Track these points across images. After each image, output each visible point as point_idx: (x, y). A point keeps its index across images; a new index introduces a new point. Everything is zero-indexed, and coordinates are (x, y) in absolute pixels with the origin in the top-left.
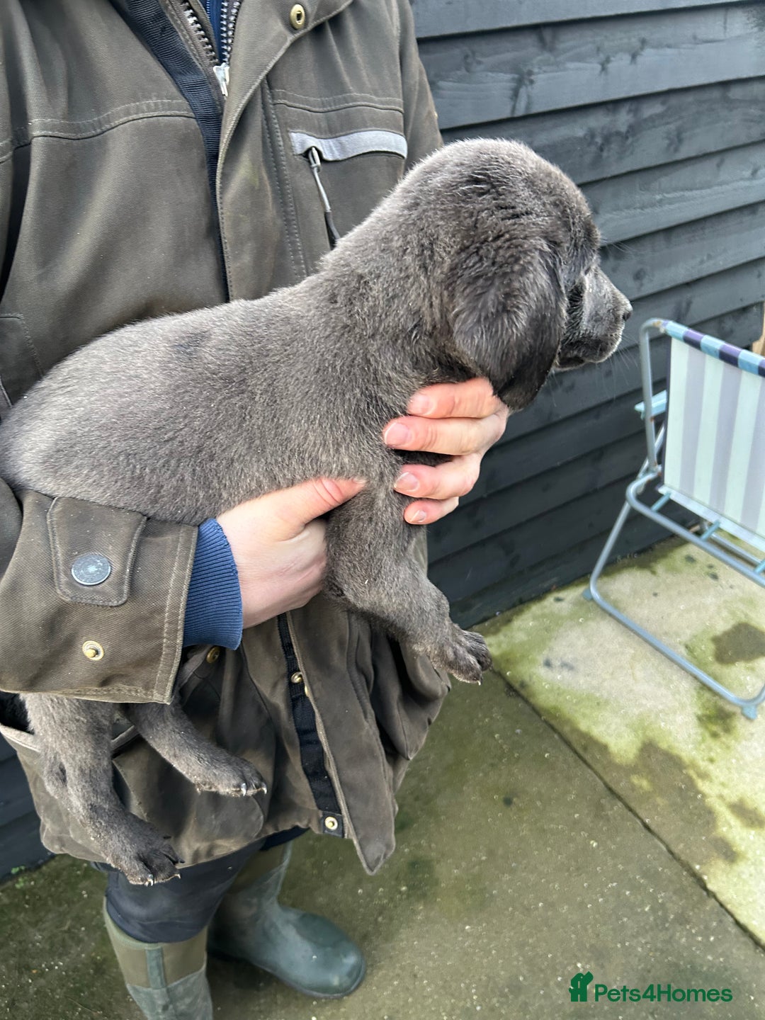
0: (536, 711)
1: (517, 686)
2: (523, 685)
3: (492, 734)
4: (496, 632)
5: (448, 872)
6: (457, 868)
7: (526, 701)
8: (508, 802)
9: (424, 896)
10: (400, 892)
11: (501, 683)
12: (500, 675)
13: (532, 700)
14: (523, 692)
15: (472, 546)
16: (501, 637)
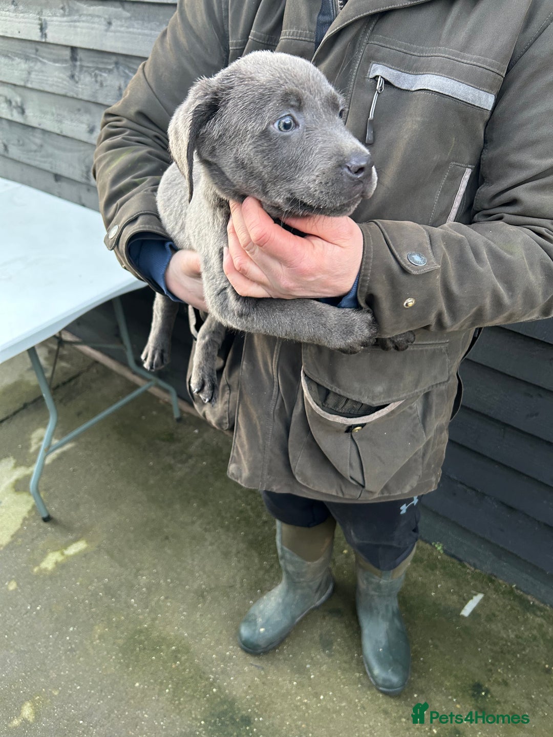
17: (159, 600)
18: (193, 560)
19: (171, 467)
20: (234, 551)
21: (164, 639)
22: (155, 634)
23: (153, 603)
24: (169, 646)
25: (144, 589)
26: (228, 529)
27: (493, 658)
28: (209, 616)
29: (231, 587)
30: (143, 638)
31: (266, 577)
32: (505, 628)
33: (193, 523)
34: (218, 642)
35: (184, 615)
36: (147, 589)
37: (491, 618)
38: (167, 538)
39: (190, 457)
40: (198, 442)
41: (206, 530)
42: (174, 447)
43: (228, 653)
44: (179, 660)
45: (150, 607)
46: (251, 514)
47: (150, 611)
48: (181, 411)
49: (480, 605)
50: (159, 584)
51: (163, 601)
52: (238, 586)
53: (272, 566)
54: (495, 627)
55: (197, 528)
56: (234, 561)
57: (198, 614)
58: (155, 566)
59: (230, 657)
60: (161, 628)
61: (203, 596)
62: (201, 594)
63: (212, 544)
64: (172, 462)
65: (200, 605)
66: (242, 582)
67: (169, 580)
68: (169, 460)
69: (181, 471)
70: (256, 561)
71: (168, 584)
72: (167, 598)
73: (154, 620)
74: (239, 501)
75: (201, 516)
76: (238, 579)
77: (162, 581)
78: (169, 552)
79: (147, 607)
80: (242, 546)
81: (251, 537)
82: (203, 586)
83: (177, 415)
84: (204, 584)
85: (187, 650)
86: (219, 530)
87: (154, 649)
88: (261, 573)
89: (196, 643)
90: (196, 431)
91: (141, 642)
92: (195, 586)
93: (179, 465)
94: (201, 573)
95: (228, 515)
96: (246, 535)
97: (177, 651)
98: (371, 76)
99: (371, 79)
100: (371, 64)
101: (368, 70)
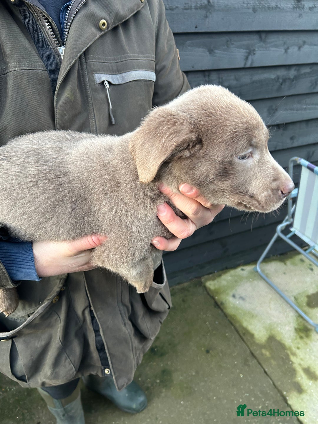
0: (226, 315)
1: (219, 303)
2: (222, 303)
3: (205, 322)
4: (214, 279)
5: (178, 377)
6: (182, 376)
7: (222, 310)
8: (208, 352)
9: (166, 386)
10: (156, 383)
11: (213, 302)
12: (213, 298)
13: (225, 311)
14: (222, 307)
15: (208, 242)
16: (216, 282)
98: (98, 82)
99: (98, 84)
100: (94, 75)
101: (94, 79)
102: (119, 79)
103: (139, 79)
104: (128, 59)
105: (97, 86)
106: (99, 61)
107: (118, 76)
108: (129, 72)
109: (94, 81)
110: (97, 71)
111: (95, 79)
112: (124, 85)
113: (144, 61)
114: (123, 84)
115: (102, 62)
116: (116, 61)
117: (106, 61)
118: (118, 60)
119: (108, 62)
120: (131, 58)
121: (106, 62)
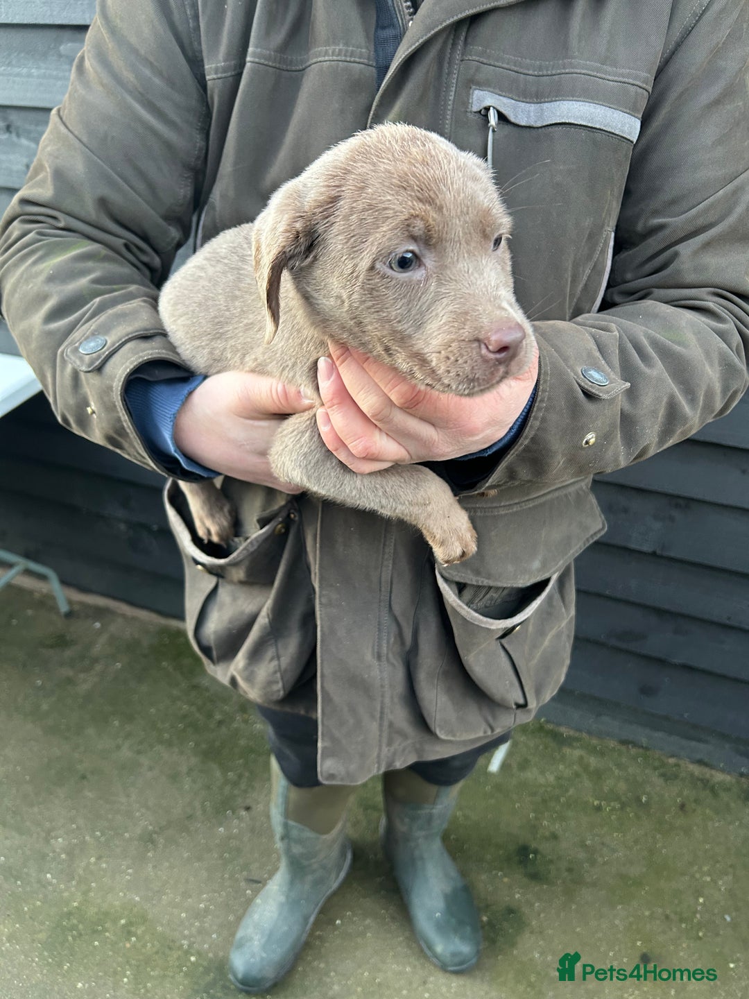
3: (698, 894)
17: (89, 863)
18: (128, 796)
19: (70, 681)
20: (184, 769)
21: (106, 914)
22: (92, 911)
23: (81, 871)
24: (115, 921)
25: (63, 856)
26: (169, 744)
27: (535, 811)
28: (167, 864)
29: (190, 817)
30: (75, 921)
31: (236, 792)
32: (542, 772)
33: (118, 747)
34: (185, 895)
35: (128, 874)
36: (68, 854)
37: (524, 765)
38: (84, 777)
39: (95, 660)
40: (103, 639)
41: (139, 752)
42: (68, 653)
43: (202, 906)
44: (135, 935)
45: (77, 878)
46: (197, 715)
47: (79, 883)
48: (70, 602)
49: (510, 754)
50: (84, 842)
51: (95, 864)
52: (199, 813)
53: (240, 776)
54: (531, 775)
55: (126, 753)
56: (187, 784)
57: (150, 865)
58: (72, 820)
59: (206, 910)
60: (99, 901)
61: (152, 841)
62: (148, 839)
63: (150, 769)
64: (71, 673)
65: (150, 854)
66: (203, 806)
67: (98, 833)
68: (67, 672)
69: (86, 683)
70: (218, 774)
71: (97, 839)
72: (99, 858)
73: (85, 893)
74: (179, 703)
75: (128, 736)
76: (197, 804)
77: (87, 838)
78: (90, 795)
79: (73, 878)
80: (194, 760)
81: (204, 746)
82: (150, 828)
83: (64, 608)
84: (151, 825)
85: (144, 919)
86: (159, 748)
87: (95, 932)
88: (227, 789)
89: (153, 905)
90: (98, 625)
91: (74, 928)
92: (138, 831)
93: (82, 676)
94: (143, 810)
95: (167, 725)
96: (197, 744)
97: (130, 924)
98: (475, 109)
99: (475, 112)
100: (471, 92)
101: (468, 100)
102: (532, 114)
103: (573, 122)
104: (567, 71)
105: (471, 116)
106: (497, 64)
107: (532, 107)
108: (558, 103)
109: (466, 103)
110: (482, 85)
111: (470, 101)
112: (540, 130)
113: (611, 83)
114: (538, 128)
115: (503, 68)
116: (541, 73)
117: (513, 68)
118: (547, 70)
119: (521, 70)
120: (576, 70)
121: (516, 69)
